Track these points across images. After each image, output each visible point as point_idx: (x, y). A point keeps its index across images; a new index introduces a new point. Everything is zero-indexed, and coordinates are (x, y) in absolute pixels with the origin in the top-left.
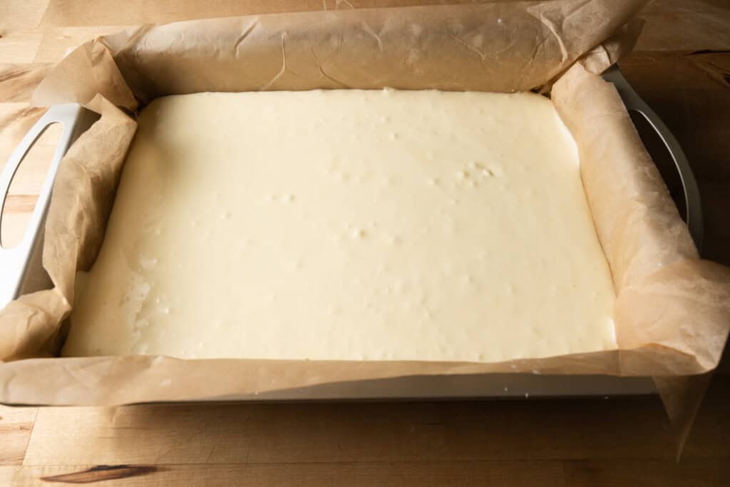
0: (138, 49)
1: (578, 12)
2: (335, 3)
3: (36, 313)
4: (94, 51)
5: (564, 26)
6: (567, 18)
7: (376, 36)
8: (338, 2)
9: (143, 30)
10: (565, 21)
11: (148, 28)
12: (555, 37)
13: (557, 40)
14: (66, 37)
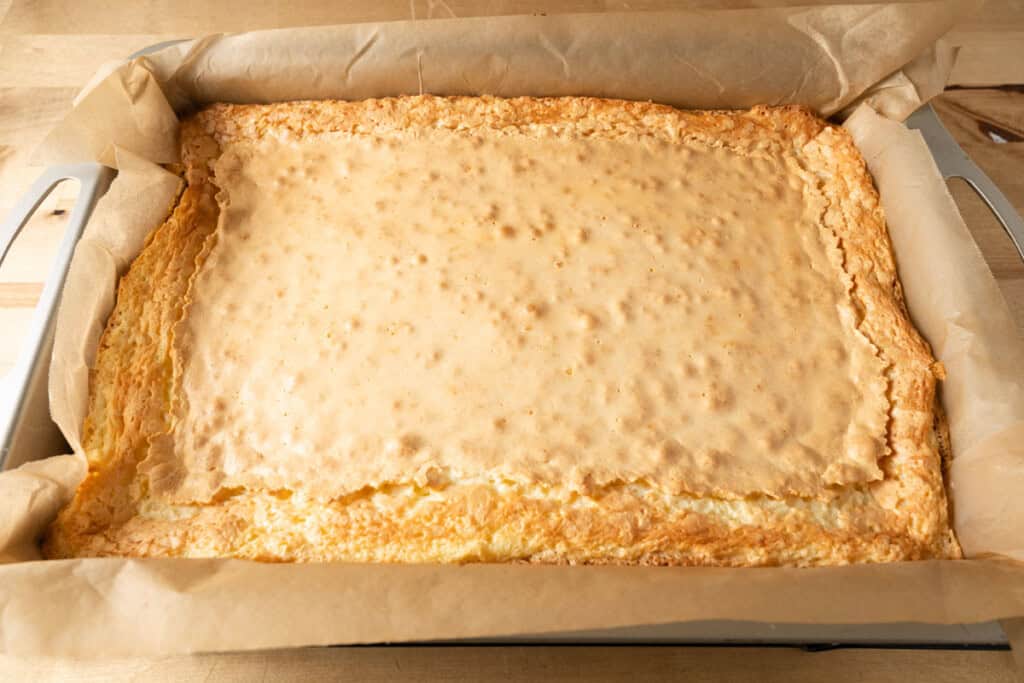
0: (198, 75)
1: (866, 22)
2: (427, 6)
3: (45, 487)
4: (132, 79)
5: (844, 45)
6: (850, 32)
7: (559, 56)
8: (432, 5)
9: (205, 44)
10: (846, 36)
11: (213, 41)
12: (831, 60)
13: (833, 63)
14: (36, 50)
